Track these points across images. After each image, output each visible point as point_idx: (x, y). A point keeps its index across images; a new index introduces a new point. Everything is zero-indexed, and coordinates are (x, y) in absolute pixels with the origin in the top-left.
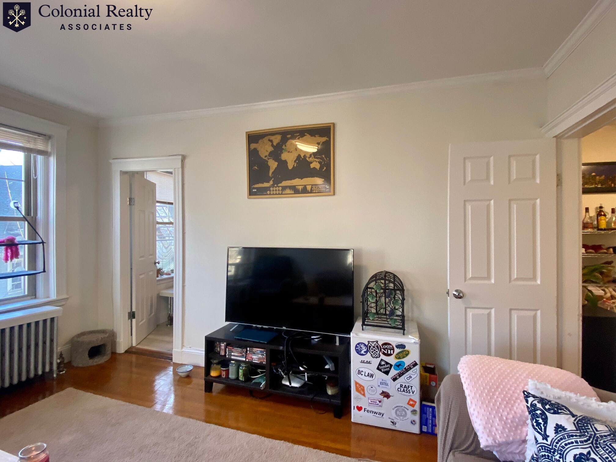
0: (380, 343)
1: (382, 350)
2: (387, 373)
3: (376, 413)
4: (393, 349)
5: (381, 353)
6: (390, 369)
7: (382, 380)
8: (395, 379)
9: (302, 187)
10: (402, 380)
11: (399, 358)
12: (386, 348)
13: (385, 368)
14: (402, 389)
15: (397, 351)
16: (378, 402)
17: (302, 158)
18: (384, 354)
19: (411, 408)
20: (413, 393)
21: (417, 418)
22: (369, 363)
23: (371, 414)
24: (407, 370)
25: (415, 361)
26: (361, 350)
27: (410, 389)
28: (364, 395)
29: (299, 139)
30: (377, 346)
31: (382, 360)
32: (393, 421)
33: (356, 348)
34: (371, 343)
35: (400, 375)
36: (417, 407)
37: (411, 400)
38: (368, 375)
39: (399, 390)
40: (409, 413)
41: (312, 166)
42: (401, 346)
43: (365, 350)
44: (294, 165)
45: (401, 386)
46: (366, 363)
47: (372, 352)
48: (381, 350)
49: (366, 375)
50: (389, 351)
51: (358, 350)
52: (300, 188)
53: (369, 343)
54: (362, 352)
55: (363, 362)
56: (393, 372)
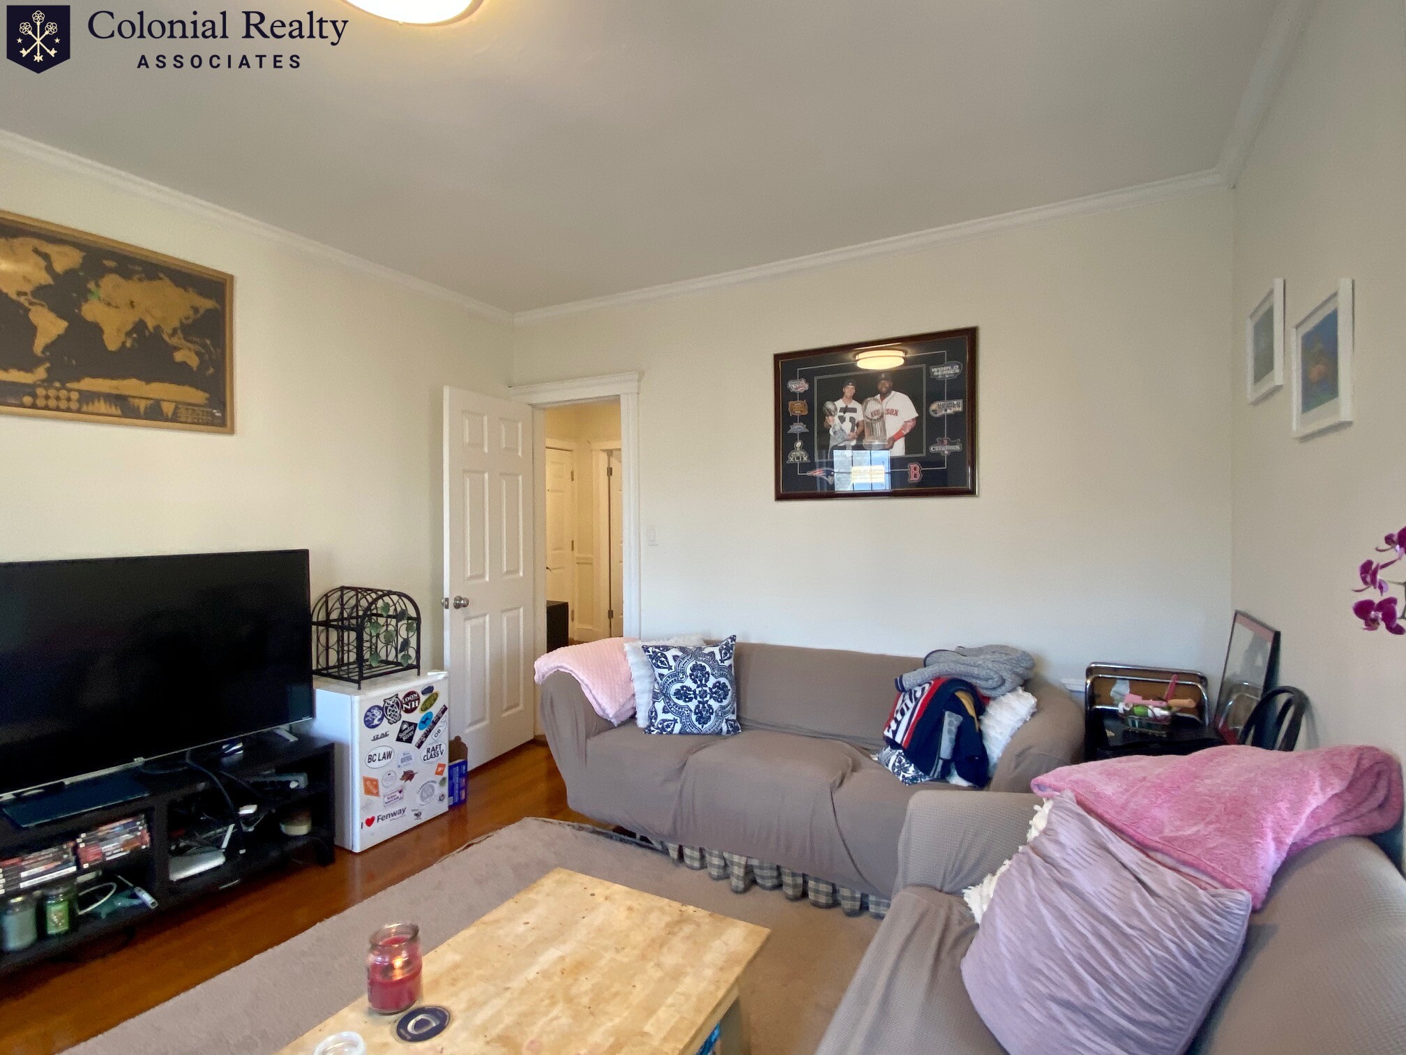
0: (401, 697)
1: (404, 706)
2: (409, 740)
3: (395, 814)
4: (418, 699)
5: (403, 713)
6: (414, 730)
7: (404, 754)
8: (419, 746)
9: (149, 402)
10: (429, 742)
11: (425, 710)
12: (410, 701)
13: (407, 734)
14: (429, 755)
15: (423, 698)
16: (398, 794)
17: (149, 331)
18: (407, 711)
19: (439, 778)
20: (442, 754)
21: (445, 790)
22: (385, 735)
23: (387, 821)
24: (435, 723)
25: (444, 706)
26: (374, 719)
27: (438, 749)
28: (377, 794)
29: (140, 280)
30: (397, 704)
31: (404, 722)
32: (417, 812)
33: (366, 719)
34: (387, 701)
35: (426, 735)
36: (446, 774)
37: (440, 765)
38: (384, 757)
39: (426, 758)
40: (436, 786)
41: (179, 357)
42: (429, 690)
43: (379, 717)
44: (124, 343)
45: (428, 751)
46: (381, 738)
47: (390, 715)
48: (402, 706)
49: (381, 758)
50: (413, 703)
51: (369, 720)
52: (142, 405)
53: (385, 702)
54: (376, 722)
55: (376, 738)
56: (419, 734)
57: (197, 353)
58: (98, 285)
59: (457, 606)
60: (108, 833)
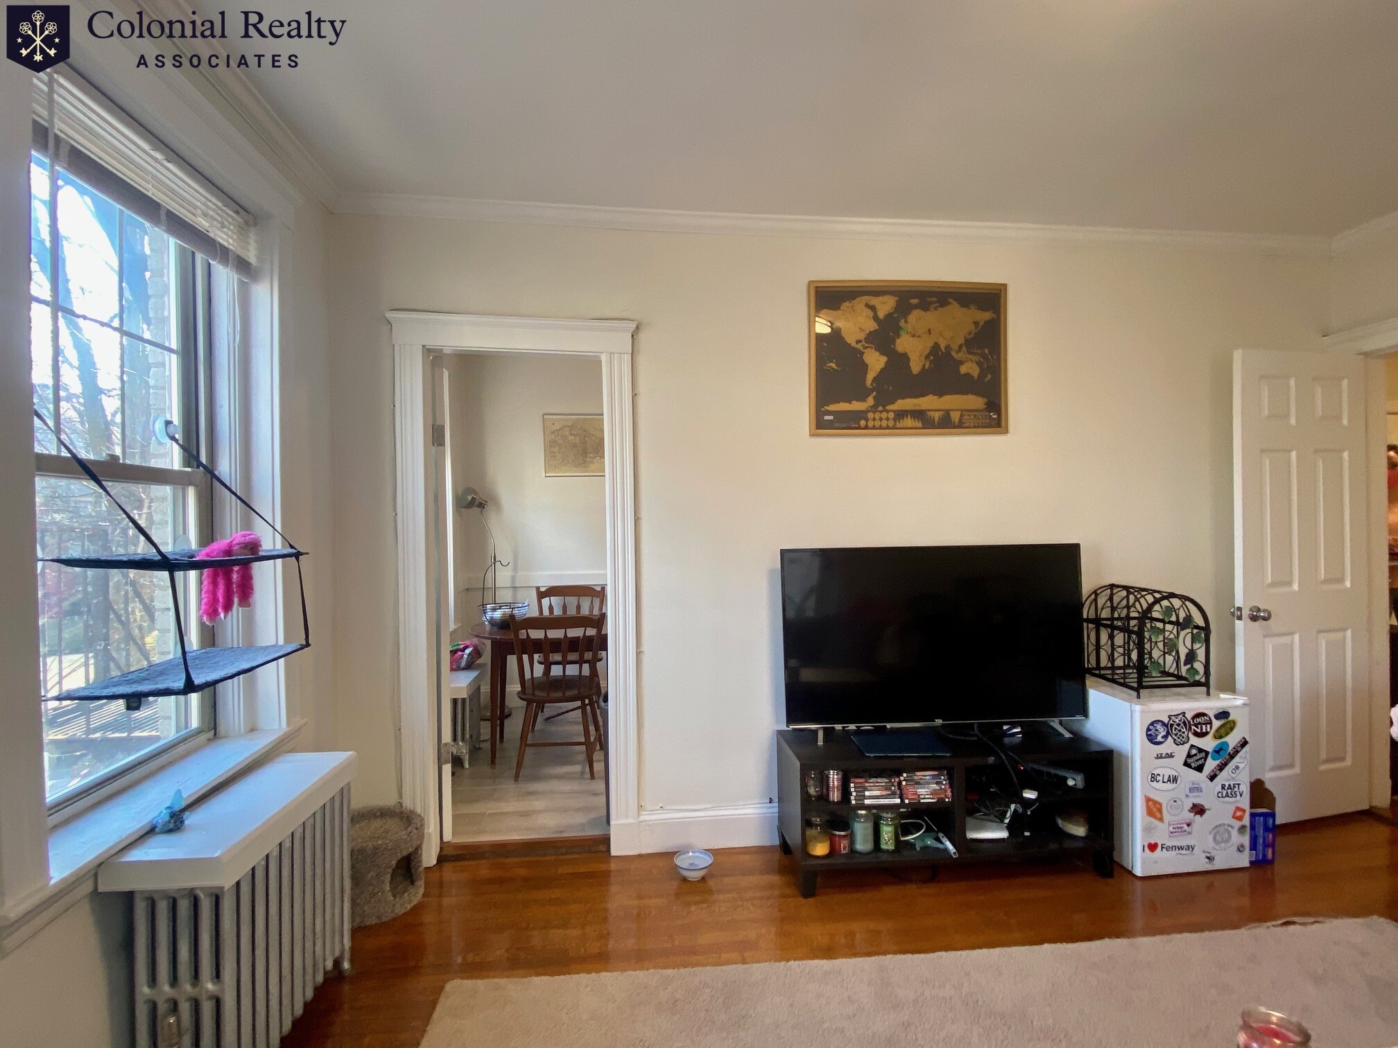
0: (1189, 716)
1: (1193, 727)
2: (1200, 769)
3: (1181, 848)
4: (1211, 723)
5: (1190, 735)
6: (1205, 759)
7: (1193, 784)
8: (1212, 778)
9: (941, 413)
10: (1223, 777)
11: (1221, 737)
12: (1200, 723)
13: (1197, 761)
14: (1224, 792)
15: (1217, 724)
16: (1186, 827)
17: (942, 351)
18: (1196, 734)
19: (1237, 824)
20: (1241, 796)
21: (1246, 840)
22: (1170, 756)
23: (1174, 853)
24: (1232, 757)
25: (1244, 738)
26: (1157, 735)
27: (1236, 789)
28: (1161, 820)
29: (936, 309)
30: (1184, 723)
31: (1192, 746)
32: (1208, 855)
33: (1149, 733)
34: (1173, 718)
35: (1221, 767)
36: (1246, 821)
37: (1238, 809)
38: (1169, 780)
39: (1220, 795)
40: (1234, 833)
41: (963, 369)
42: (1223, 715)
43: (1164, 733)
44: (924, 366)
45: (1223, 787)
46: (1165, 758)
47: (1176, 735)
48: (1190, 728)
49: (1166, 780)
50: (1204, 726)
51: (1151, 735)
52: (936, 416)
53: (1170, 719)
54: (1159, 739)
55: (1159, 757)
56: (1211, 764)
57: (979, 364)
58: (906, 322)
59: (1254, 618)
60: (921, 779)
